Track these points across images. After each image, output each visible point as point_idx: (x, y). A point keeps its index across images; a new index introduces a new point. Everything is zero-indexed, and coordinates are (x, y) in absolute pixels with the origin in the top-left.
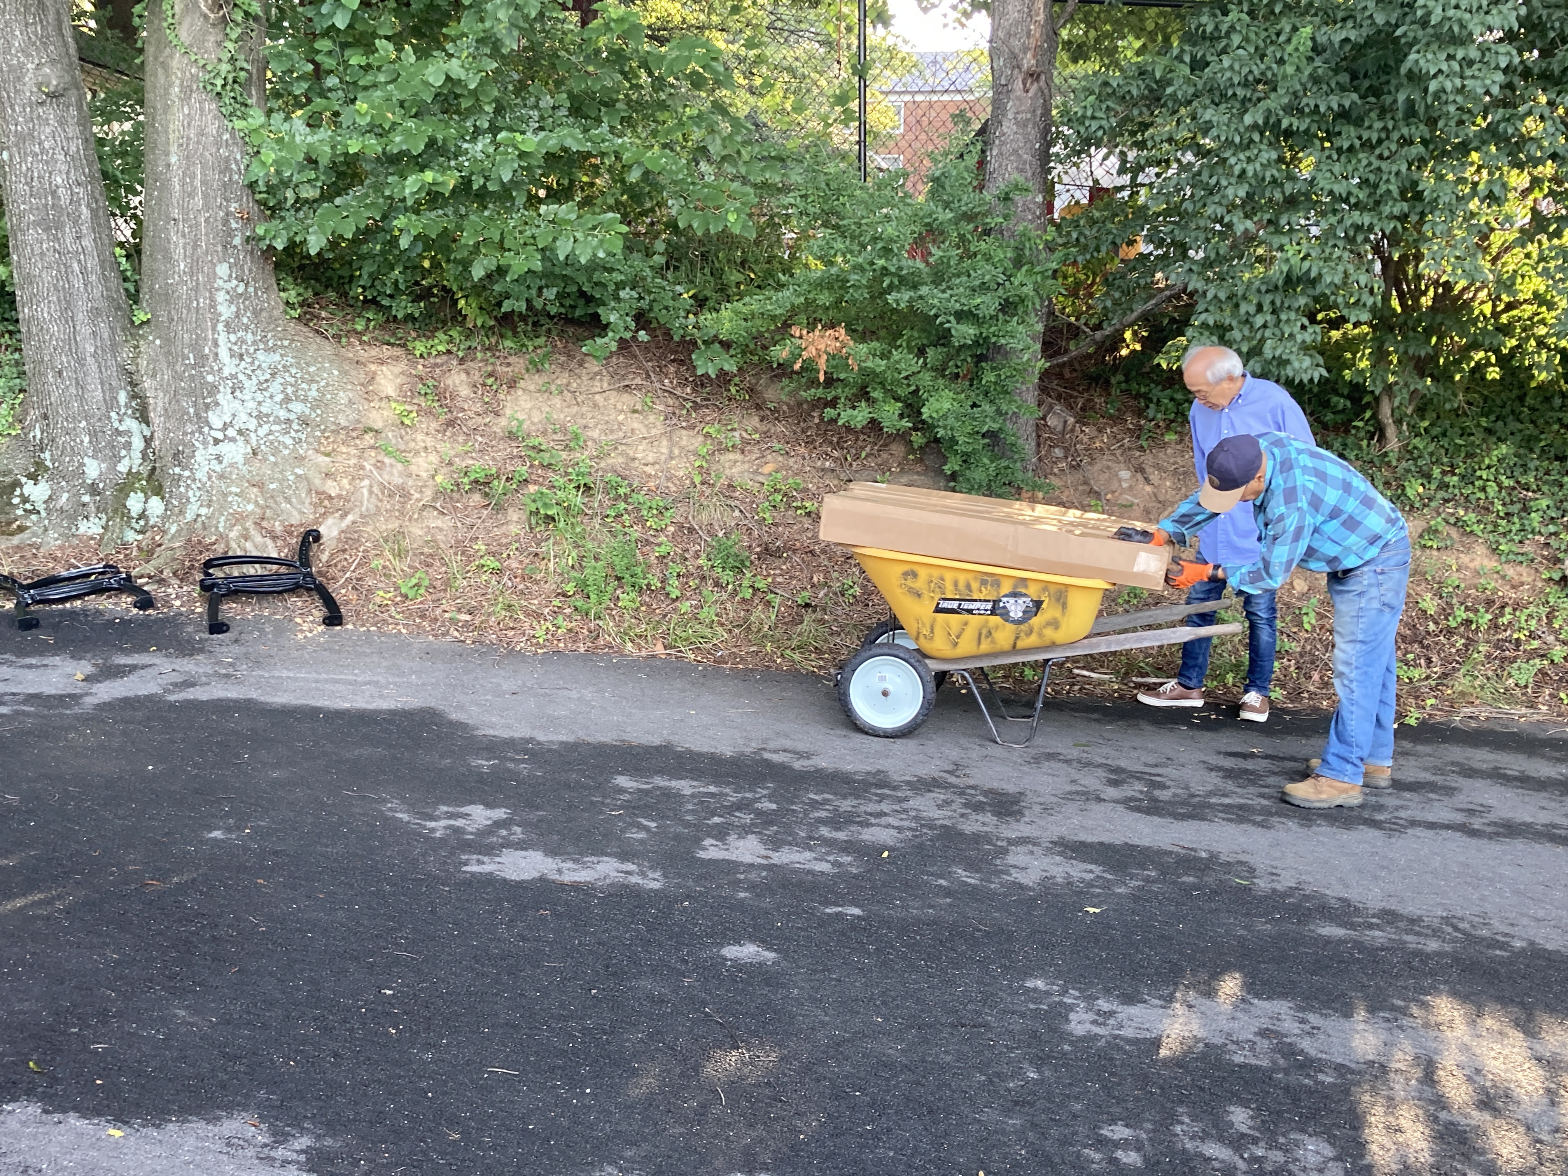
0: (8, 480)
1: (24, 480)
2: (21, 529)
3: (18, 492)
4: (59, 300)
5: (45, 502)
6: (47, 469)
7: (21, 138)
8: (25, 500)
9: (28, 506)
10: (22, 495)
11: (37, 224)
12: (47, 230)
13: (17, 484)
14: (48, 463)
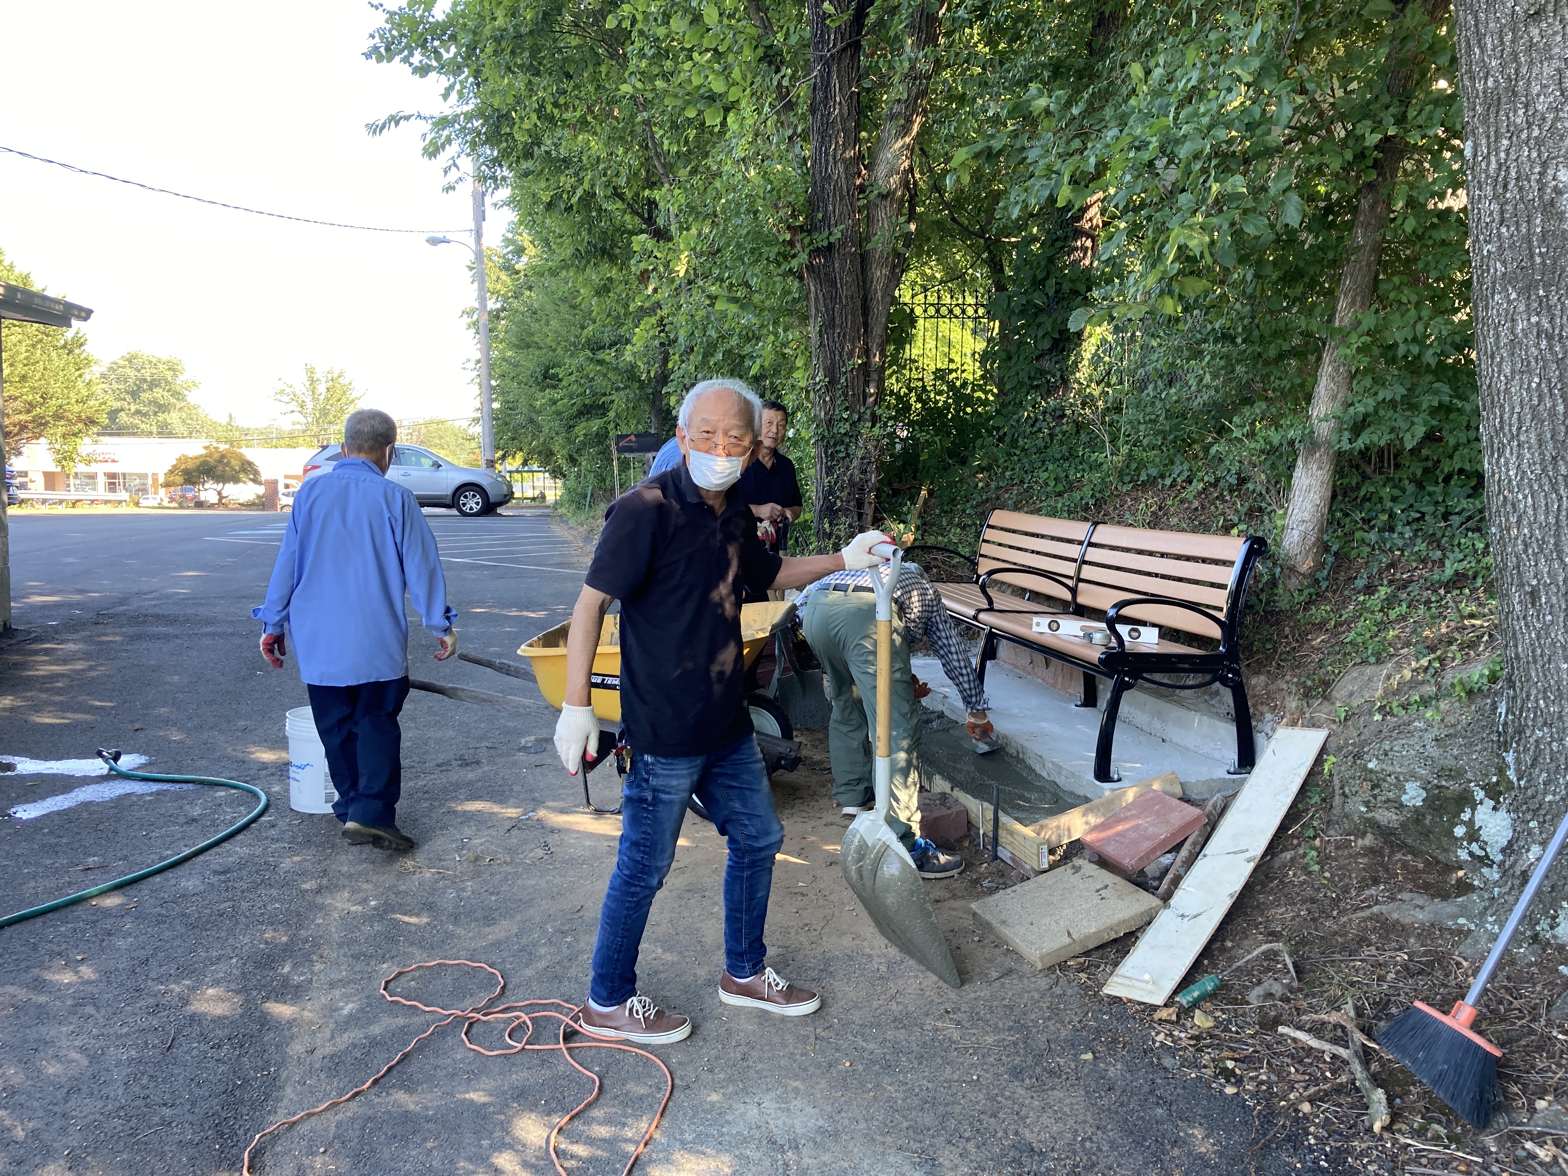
0: (1454, 786)
1: (1479, 794)
2: (1464, 887)
3: (1466, 816)
4: (1540, 442)
5: (1503, 851)
6: (1510, 786)
7: (1493, 102)
8: (1473, 835)
9: (1474, 847)
10: (1470, 823)
11: (1507, 279)
12: (1527, 290)
13: (1466, 800)
14: (1511, 774)
